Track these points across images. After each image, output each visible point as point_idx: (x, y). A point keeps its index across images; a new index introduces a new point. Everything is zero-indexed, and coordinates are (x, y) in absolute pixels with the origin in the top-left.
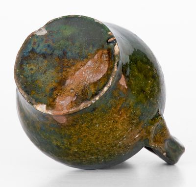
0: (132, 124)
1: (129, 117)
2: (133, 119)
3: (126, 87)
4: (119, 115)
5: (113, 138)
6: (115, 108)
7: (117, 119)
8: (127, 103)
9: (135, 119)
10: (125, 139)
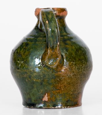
0: (60, 79)
1: (59, 83)
2: (58, 81)
3: (47, 94)
4: (61, 88)
5: (72, 80)
6: (59, 93)
7: (63, 87)
8: (53, 89)
9: (57, 80)
10: (69, 75)
